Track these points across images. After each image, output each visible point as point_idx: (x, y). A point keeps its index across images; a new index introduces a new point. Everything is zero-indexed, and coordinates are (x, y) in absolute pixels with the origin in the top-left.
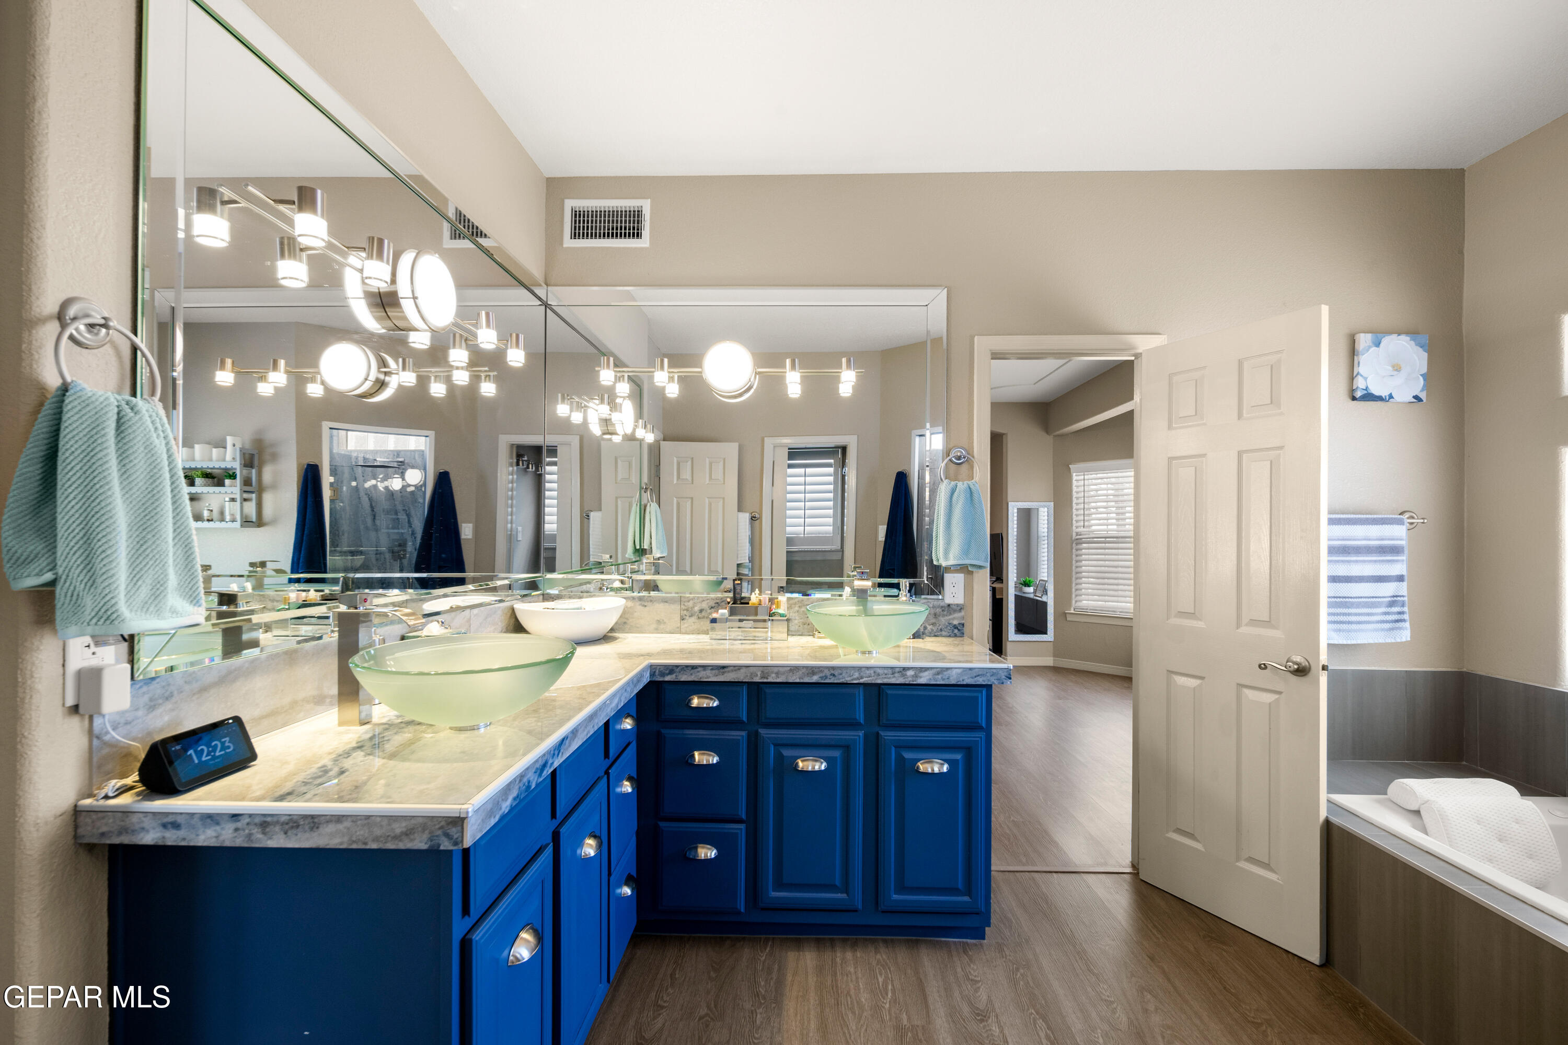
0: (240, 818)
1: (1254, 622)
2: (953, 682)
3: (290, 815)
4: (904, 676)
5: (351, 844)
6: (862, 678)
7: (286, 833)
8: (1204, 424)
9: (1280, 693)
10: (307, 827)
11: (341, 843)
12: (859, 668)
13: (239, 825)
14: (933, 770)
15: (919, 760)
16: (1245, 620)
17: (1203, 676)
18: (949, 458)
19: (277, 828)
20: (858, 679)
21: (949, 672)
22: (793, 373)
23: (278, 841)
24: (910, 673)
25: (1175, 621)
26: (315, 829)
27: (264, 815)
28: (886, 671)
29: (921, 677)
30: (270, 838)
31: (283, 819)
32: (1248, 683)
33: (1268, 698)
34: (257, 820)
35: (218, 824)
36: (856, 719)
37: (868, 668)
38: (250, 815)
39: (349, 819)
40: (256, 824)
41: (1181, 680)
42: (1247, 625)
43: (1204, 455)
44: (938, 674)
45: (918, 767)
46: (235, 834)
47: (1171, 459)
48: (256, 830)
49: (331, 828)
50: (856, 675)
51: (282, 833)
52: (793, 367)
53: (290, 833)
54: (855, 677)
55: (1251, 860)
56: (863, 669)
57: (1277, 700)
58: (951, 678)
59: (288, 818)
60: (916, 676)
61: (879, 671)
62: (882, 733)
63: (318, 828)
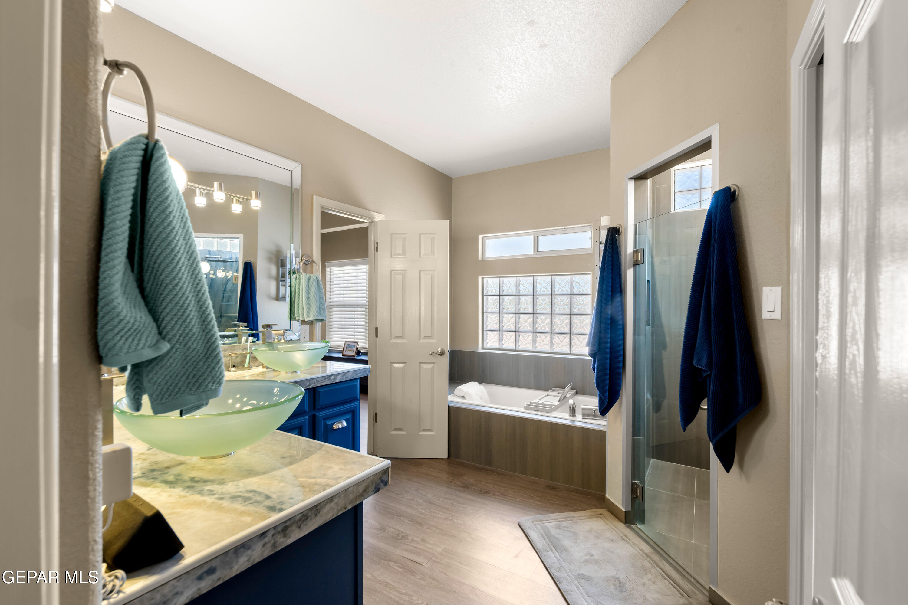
0: (267, 534)
1: (425, 337)
2: (350, 379)
3: (302, 512)
4: (330, 379)
5: (338, 513)
6: (311, 385)
7: (299, 528)
8: (406, 257)
9: (434, 363)
10: (313, 515)
11: (333, 516)
12: (309, 380)
13: (266, 540)
14: (339, 427)
15: (333, 424)
16: (422, 336)
17: (405, 362)
18: (303, 262)
19: (294, 527)
20: (309, 386)
21: (348, 374)
22: (220, 193)
23: (296, 535)
24: (332, 377)
25: (393, 341)
26: (318, 514)
27: (285, 522)
28: (322, 379)
29: (337, 379)
30: (290, 537)
31: (298, 518)
32: (423, 361)
33: (430, 366)
34: (280, 529)
35: (249, 548)
36: (305, 410)
37: (313, 379)
38: (275, 528)
39: (337, 496)
40: (279, 532)
41: (396, 365)
42: (423, 339)
43: (406, 270)
44: (344, 375)
45: (334, 427)
46: (263, 549)
47: (392, 271)
48: (279, 537)
49: (328, 507)
50: (308, 384)
51: (297, 528)
52: (220, 188)
53: (302, 526)
54: (307, 385)
55: (425, 430)
56: (311, 380)
57: (433, 366)
58: (349, 377)
59: (301, 515)
60: (335, 379)
61: (319, 379)
62: (317, 414)
63: (319, 512)
